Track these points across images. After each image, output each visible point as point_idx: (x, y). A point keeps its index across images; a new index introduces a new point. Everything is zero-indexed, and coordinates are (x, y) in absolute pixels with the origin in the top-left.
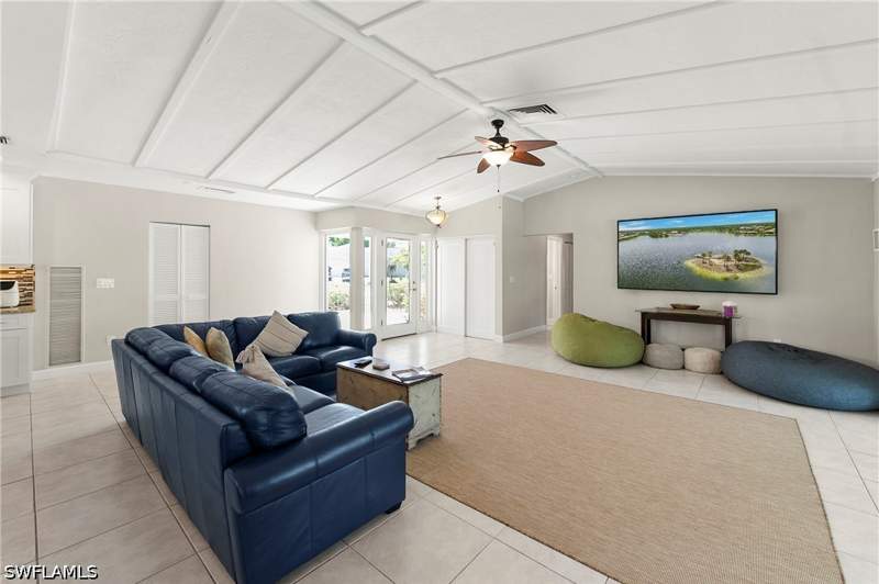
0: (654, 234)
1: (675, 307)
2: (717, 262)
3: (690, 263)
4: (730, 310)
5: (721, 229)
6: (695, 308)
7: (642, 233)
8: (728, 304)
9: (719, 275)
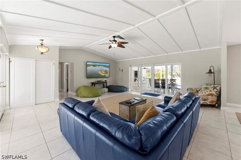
0: (94, 66)
1: (98, 81)
2: (103, 72)
3: (99, 72)
4: (106, 81)
5: (103, 66)
6: (100, 81)
7: (92, 65)
8: (106, 80)
9: (103, 75)
